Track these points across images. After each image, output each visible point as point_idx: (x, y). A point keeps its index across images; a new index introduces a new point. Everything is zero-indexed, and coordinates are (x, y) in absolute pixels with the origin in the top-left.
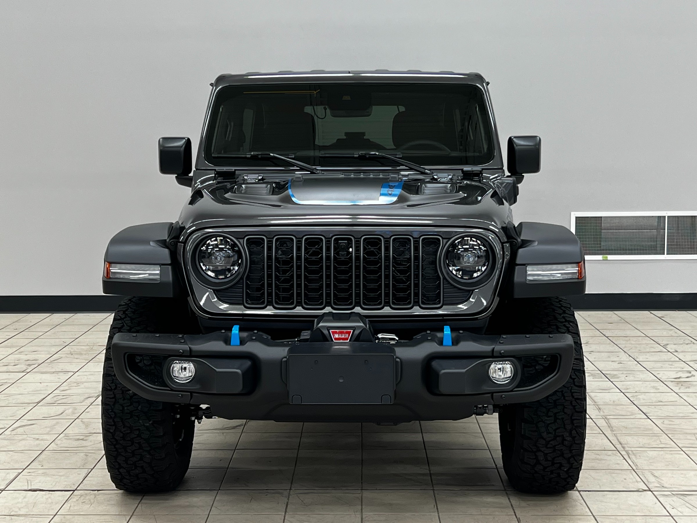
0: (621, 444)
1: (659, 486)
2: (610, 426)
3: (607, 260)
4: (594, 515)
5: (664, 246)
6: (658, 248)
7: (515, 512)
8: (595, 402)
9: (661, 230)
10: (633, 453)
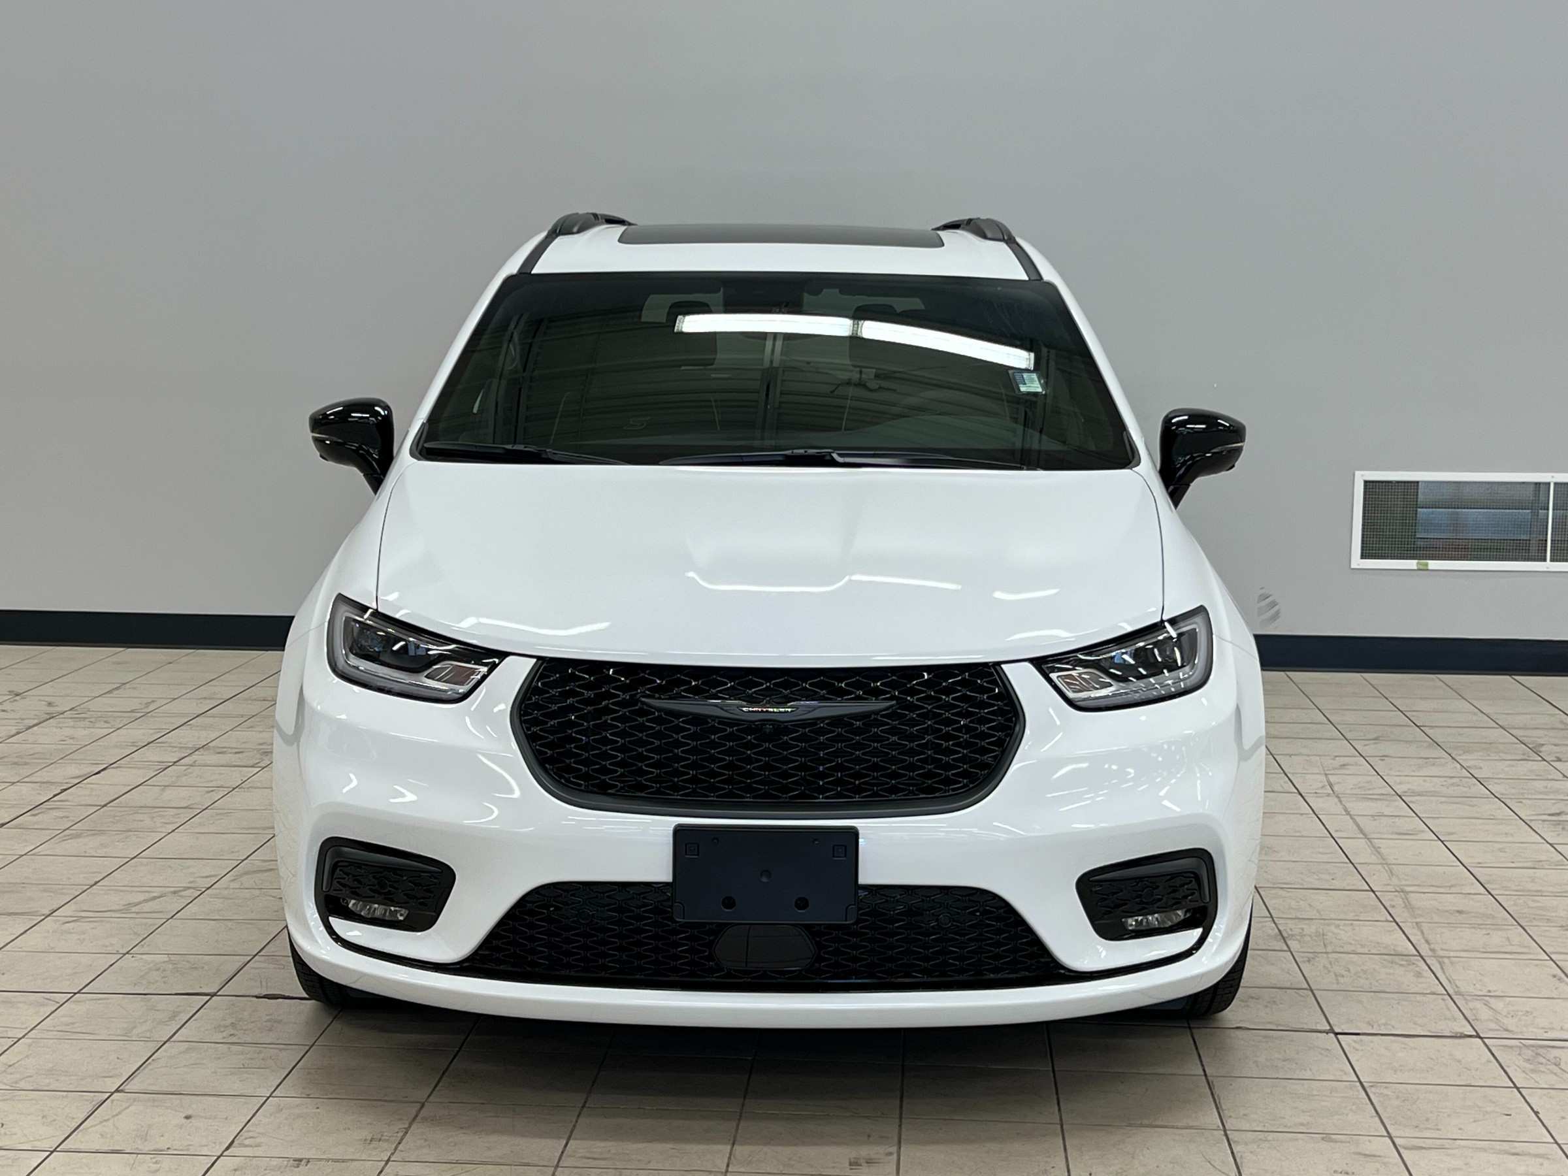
0: (1427, 942)
1: (1498, 1027)
2: (1408, 906)
3: (1428, 570)
4: (1362, 1080)
5: (1546, 544)
6: (1534, 548)
7: (1204, 1070)
8: (1384, 859)
9: (1540, 511)
10: (1451, 963)
